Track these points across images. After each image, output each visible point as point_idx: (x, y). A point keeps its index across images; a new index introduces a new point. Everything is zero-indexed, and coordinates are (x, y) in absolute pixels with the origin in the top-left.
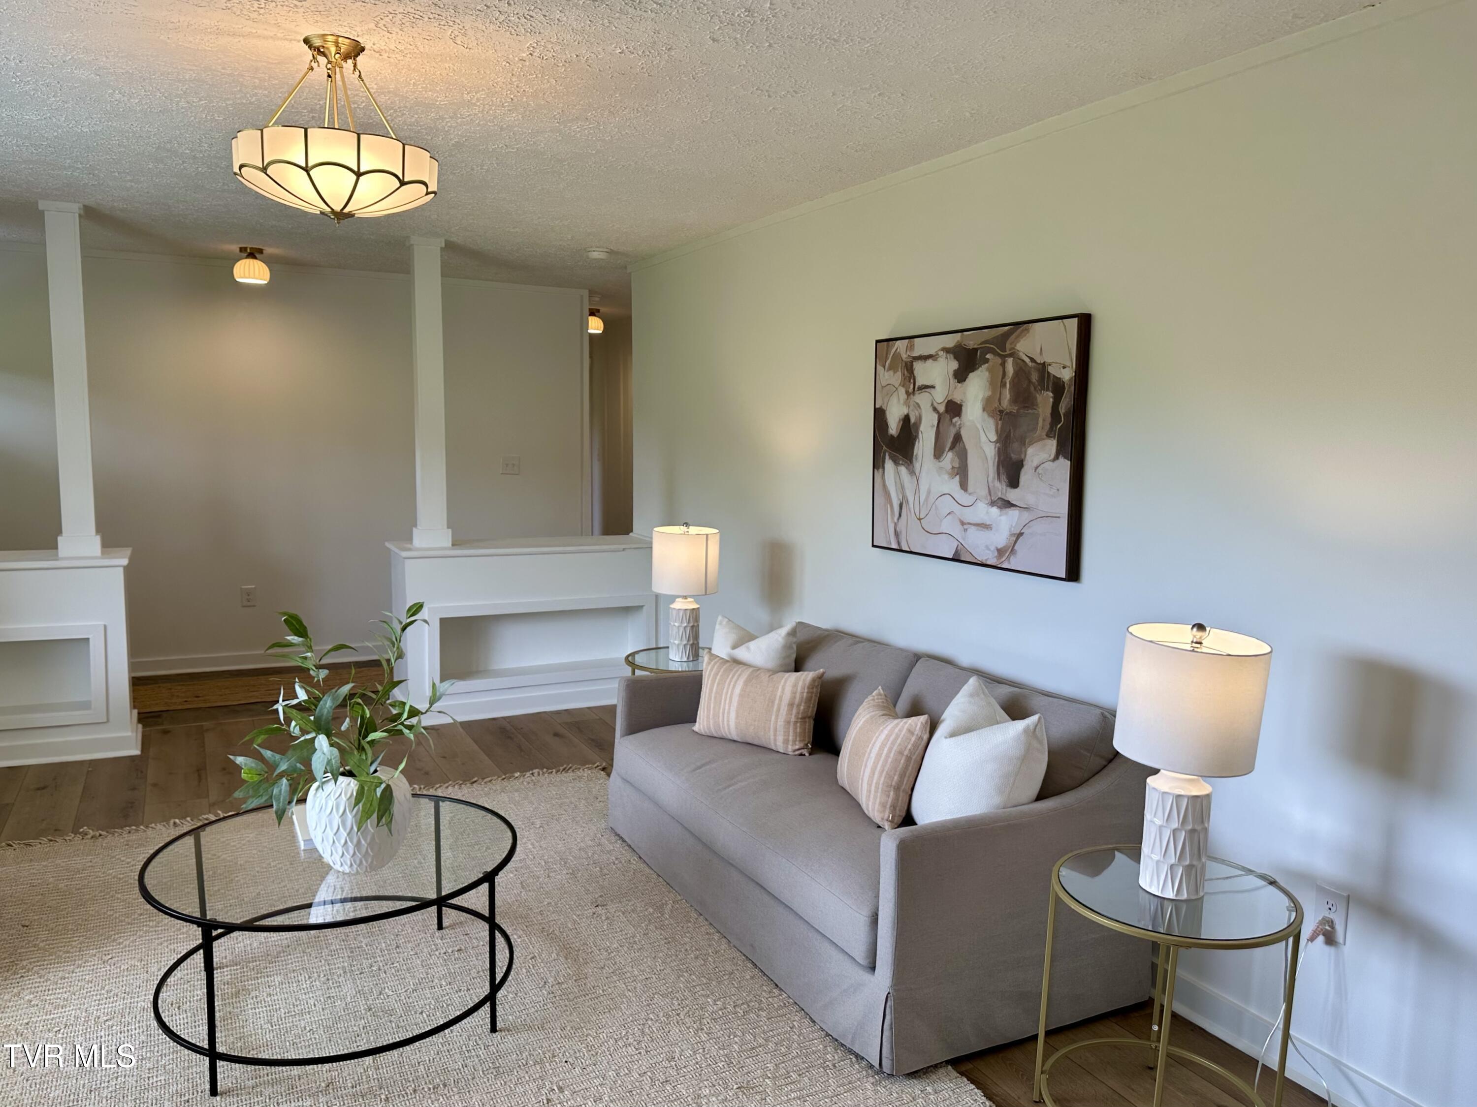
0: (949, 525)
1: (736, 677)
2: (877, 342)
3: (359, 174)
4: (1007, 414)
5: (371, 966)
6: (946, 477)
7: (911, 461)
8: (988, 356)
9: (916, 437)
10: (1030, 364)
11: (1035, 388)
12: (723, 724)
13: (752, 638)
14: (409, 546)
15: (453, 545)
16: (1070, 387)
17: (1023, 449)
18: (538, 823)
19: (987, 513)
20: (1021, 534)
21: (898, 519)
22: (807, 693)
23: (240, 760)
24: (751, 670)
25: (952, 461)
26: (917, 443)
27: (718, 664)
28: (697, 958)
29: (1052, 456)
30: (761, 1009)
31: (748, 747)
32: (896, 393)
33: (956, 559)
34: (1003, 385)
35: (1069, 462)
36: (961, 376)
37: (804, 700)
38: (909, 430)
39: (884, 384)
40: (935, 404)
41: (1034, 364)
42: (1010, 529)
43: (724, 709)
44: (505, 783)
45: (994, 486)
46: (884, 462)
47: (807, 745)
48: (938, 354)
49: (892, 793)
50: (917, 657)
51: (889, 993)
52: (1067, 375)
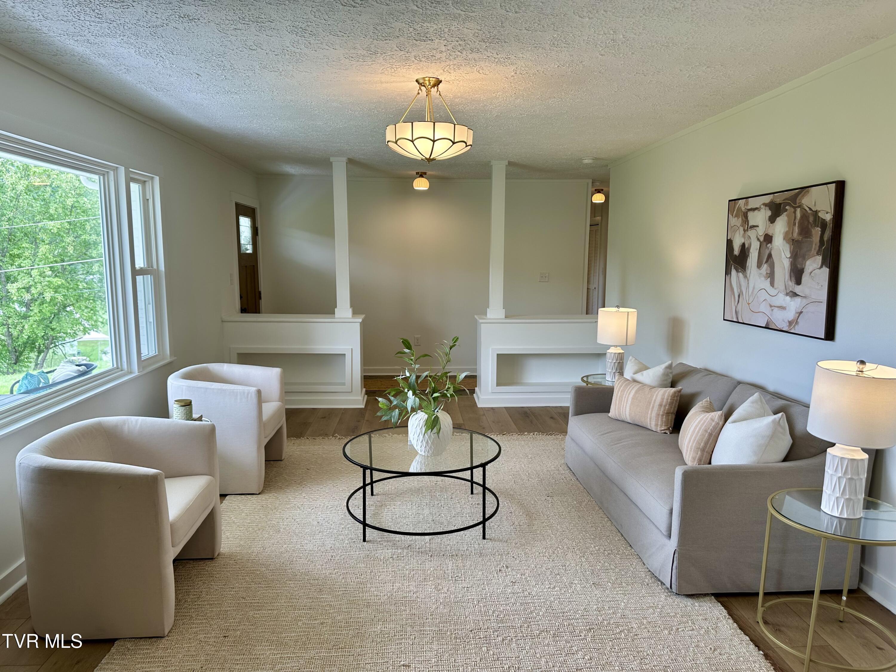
0: (764, 308)
1: (631, 389)
2: (730, 201)
3: (434, 141)
4: (796, 241)
5: (438, 504)
6: (763, 279)
7: (745, 270)
8: (787, 208)
9: (748, 255)
10: (809, 212)
11: (811, 226)
12: (623, 413)
13: (647, 368)
14: (485, 317)
15: (506, 317)
16: (830, 225)
17: (804, 262)
18: (530, 456)
19: (784, 300)
20: (801, 312)
21: (737, 304)
22: (671, 399)
23: (380, 399)
24: (641, 385)
25: (766, 270)
26: (748, 259)
27: (622, 381)
28: (592, 527)
29: (819, 266)
30: (619, 554)
31: (637, 427)
32: (738, 231)
33: (767, 327)
34: (795, 224)
35: (828, 269)
36: (772, 219)
37: (668, 403)
38: (744, 251)
39: (732, 225)
40: (759, 236)
41: (811, 212)
42: (796, 309)
43: (623, 405)
44: (519, 437)
45: (788, 284)
46: (731, 271)
47: (669, 428)
48: (760, 207)
49: (699, 453)
50: (739, 383)
51: (676, 550)
52: (828, 217)
